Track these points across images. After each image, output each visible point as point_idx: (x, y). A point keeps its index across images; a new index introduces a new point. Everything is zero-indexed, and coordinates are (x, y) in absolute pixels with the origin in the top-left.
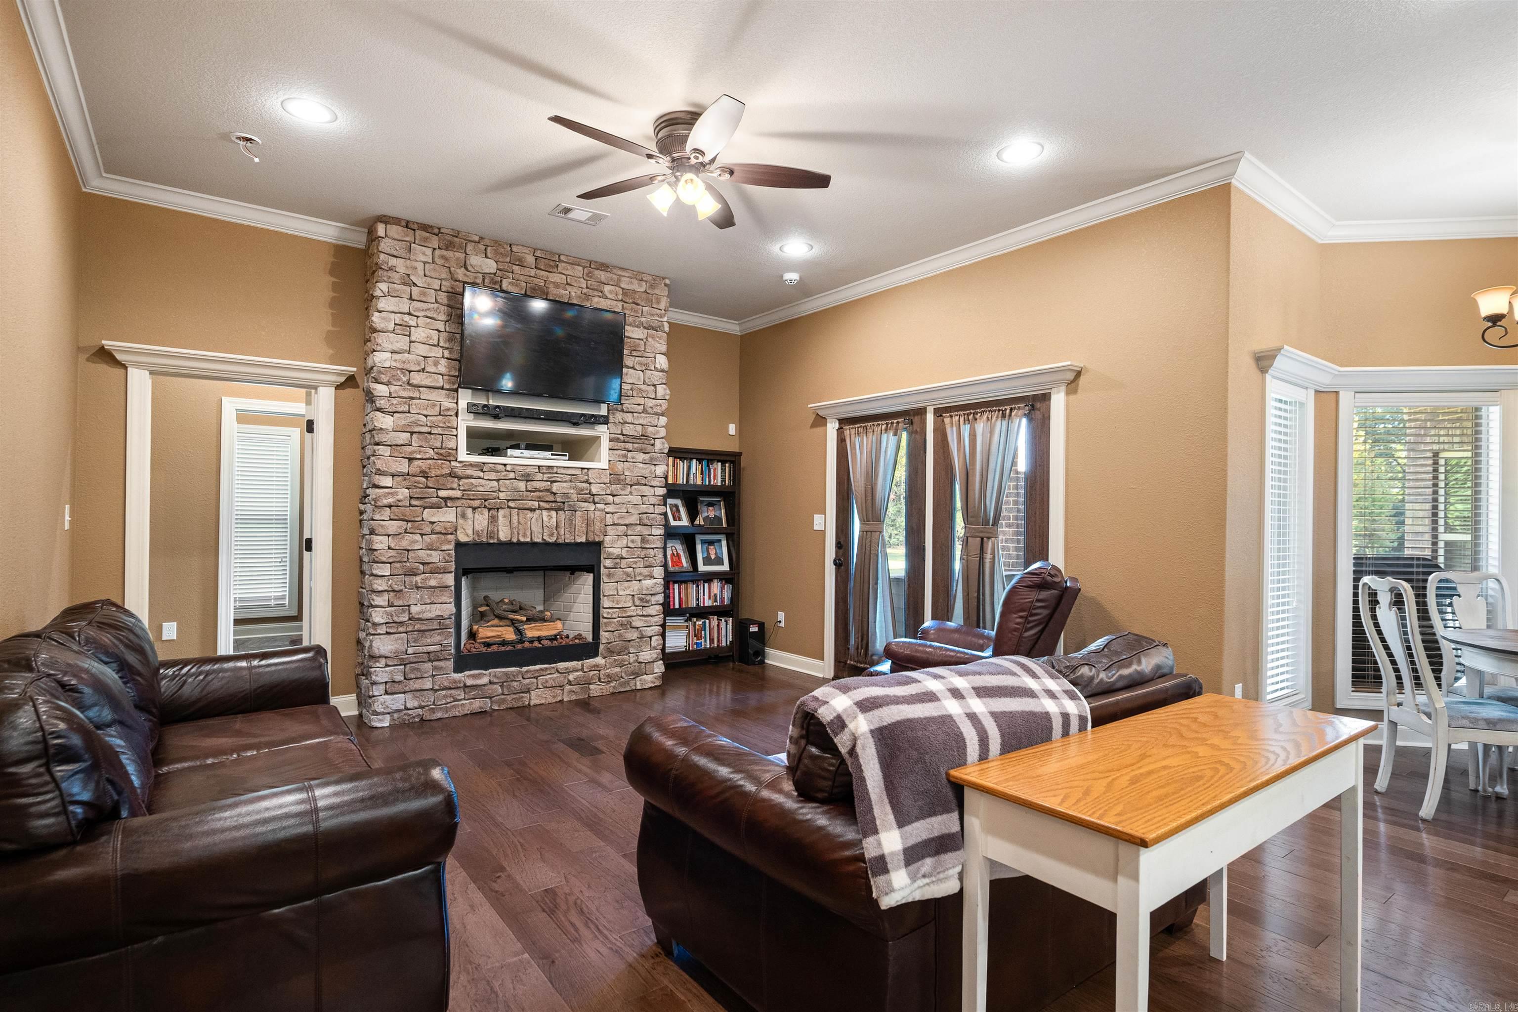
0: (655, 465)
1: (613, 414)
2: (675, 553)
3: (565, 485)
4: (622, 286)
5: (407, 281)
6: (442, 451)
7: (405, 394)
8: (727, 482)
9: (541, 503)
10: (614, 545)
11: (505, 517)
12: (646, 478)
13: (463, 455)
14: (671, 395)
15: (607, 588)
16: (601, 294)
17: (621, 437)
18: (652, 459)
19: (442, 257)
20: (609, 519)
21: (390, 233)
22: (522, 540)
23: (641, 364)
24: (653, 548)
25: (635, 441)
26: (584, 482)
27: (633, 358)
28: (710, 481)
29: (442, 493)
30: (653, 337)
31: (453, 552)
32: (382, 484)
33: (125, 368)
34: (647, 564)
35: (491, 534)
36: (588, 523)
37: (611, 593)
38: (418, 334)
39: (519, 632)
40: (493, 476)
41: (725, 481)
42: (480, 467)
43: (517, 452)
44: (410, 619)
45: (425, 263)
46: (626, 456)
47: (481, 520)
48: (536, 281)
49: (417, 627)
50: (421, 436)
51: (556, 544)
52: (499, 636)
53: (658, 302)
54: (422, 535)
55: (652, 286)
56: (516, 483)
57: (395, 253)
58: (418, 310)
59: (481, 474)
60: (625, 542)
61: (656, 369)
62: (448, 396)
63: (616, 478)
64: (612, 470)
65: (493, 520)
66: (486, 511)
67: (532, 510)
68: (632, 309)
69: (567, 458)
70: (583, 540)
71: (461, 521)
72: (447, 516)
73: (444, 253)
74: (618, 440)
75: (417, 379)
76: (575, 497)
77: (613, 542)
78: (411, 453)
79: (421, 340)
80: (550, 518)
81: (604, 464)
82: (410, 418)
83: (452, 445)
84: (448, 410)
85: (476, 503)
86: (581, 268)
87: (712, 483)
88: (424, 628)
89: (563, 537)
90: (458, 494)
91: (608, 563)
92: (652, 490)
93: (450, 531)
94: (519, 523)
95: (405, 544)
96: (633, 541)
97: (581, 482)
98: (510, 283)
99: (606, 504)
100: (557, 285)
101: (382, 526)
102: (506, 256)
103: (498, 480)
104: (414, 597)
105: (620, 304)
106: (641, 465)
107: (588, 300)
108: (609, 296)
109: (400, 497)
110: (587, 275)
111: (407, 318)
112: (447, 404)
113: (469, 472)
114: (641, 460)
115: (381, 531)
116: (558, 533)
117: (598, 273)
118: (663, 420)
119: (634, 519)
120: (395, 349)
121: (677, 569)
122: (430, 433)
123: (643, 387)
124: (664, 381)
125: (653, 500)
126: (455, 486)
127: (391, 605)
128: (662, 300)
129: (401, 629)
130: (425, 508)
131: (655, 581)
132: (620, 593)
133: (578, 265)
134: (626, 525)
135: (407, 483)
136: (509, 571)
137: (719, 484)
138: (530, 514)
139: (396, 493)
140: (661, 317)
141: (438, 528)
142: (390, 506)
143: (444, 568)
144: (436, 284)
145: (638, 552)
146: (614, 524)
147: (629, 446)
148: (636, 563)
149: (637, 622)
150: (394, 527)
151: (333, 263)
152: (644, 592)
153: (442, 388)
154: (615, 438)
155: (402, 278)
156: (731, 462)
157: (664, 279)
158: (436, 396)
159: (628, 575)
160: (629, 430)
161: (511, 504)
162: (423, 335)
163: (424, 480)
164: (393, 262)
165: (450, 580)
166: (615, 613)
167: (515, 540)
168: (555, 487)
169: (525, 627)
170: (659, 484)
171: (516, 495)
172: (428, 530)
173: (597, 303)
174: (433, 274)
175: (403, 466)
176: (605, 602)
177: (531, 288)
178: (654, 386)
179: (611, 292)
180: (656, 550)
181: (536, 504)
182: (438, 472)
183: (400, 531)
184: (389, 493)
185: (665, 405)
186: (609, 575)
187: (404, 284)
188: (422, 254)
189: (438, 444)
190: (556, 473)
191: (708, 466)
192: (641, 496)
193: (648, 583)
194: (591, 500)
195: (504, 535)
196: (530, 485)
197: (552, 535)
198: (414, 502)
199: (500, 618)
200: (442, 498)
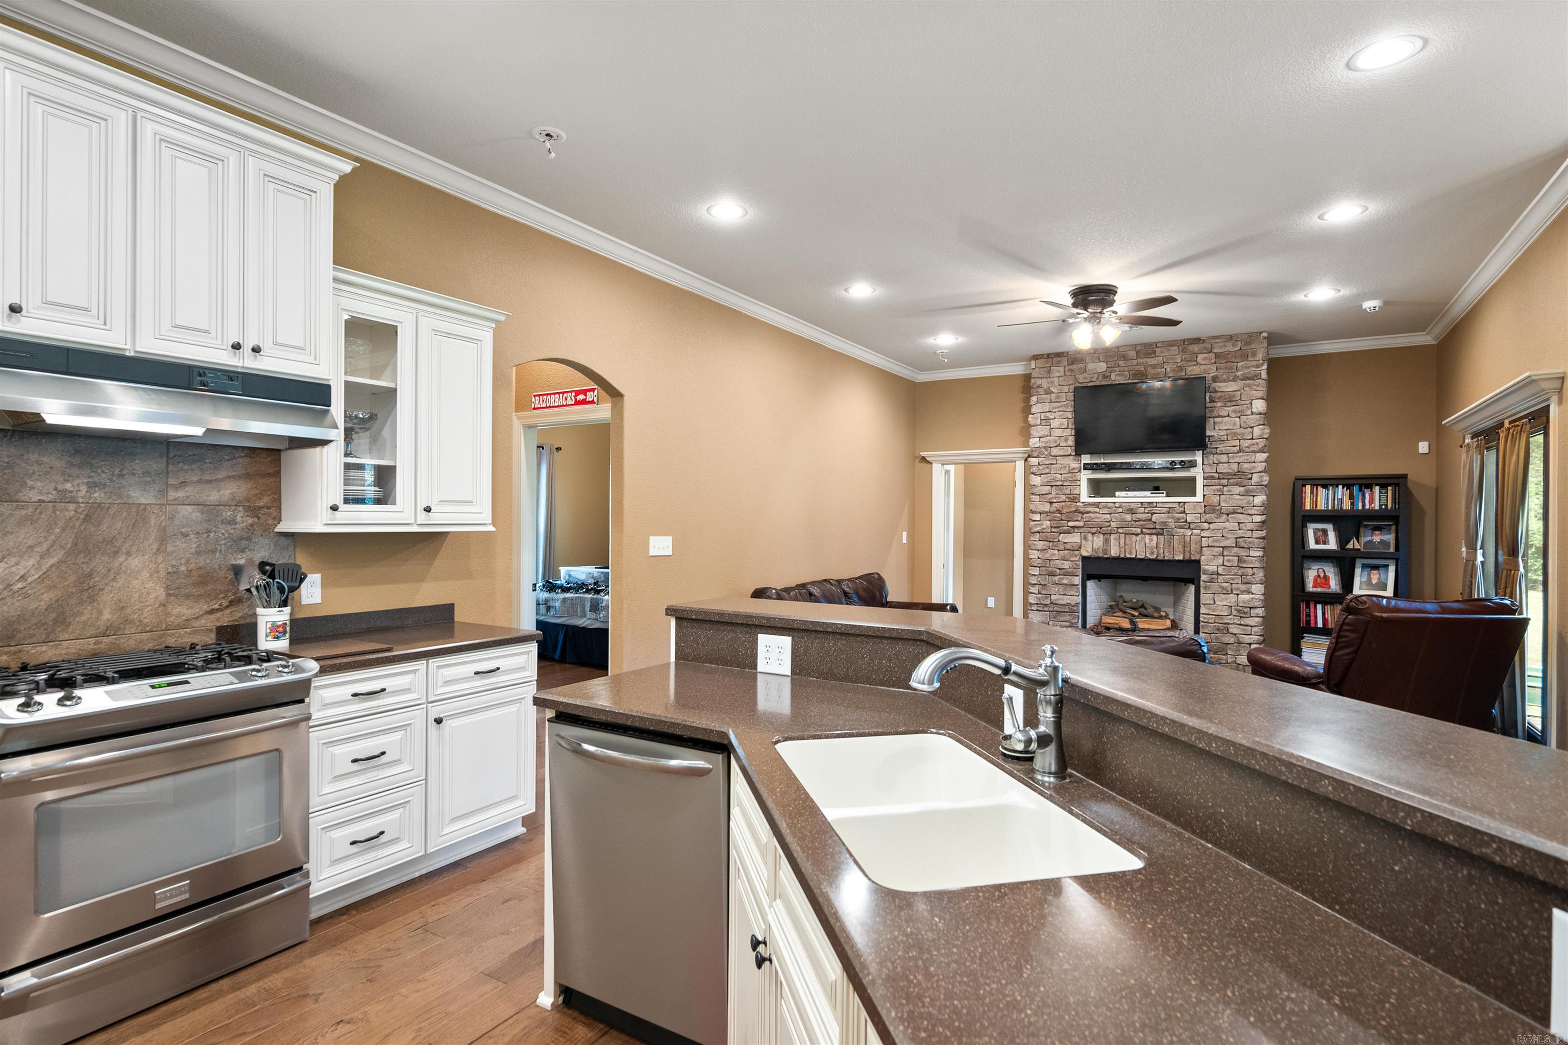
0: (1254, 496)
1: (1207, 457)
2: (1322, 575)
3: (1163, 515)
4: (1215, 351)
5: (1048, 392)
6: (1070, 496)
7: (1047, 462)
8: (1389, 506)
9: (1144, 530)
10: (1209, 564)
11: (1115, 539)
12: (1243, 508)
13: (1085, 497)
14: (1271, 433)
15: (1205, 598)
16: (1194, 363)
17: (1216, 475)
18: (1247, 491)
19: (1070, 370)
20: (1205, 542)
21: (1037, 365)
22: (1128, 556)
23: (1235, 411)
24: (1252, 568)
25: (1230, 477)
26: (1180, 513)
27: (1229, 409)
28: (1364, 505)
29: (1071, 524)
30: (1249, 386)
31: (1080, 563)
32: (1034, 519)
33: (931, 463)
34: (1245, 581)
35: (1105, 551)
36: (1185, 545)
37: (1208, 602)
38: (1055, 423)
39: (1132, 623)
40: (1106, 511)
41: (1386, 505)
42: (1097, 505)
43: (1123, 494)
44: (1051, 603)
45: (1059, 377)
46: (1220, 490)
47: (1098, 541)
48: (1137, 368)
49: (1055, 609)
50: (1057, 488)
51: (1155, 561)
52: (1117, 624)
53: (1254, 354)
54: (1058, 550)
55: (1248, 343)
56: (1123, 515)
57: (1041, 376)
58: (1054, 408)
59: (1097, 510)
60: (1221, 561)
61: (1252, 413)
62: (1075, 460)
63: (1210, 508)
64: (1207, 502)
65: (1107, 541)
66: (1101, 536)
67: (1137, 535)
68: (1226, 368)
69: (1165, 495)
70: (1181, 558)
71: (1083, 542)
72: (1075, 538)
73: (1071, 367)
74: (1212, 478)
75: (1055, 451)
76: (1172, 525)
77: (1208, 560)
78: (1050, 499)
79: (1057, 426)
80: (1152, 541)
81: (1199, 498)
82: (1050, 477)
83: (1076, 492)
84: (1074, 469)
85: (1094, 530)
86: (1176, 348)
87: (1367, 507)
88: (1059, 610)
89: (1162, 555)
90: (1081, 524)
91: (1203, 577)
92: (1250, 518)
93: (1076, 548)
94: (1125, 544)
95: (1047, 556)
96: (1229, 561)
97: (1177, 513)
98: (1117, 375)
99: (1202, 530)
100: (1154, 366)
101: (1034, 544)
102: (1115, 356)
103: (1110, 514)
104: (1055, 589)
105: (1214, 367)
106: (1238, 497)
107: (1182, 370)
108: (1203, 362)
109: (1044, 527)
110: (1182, 351)
111: (1048, 415)
112: (1074, 465)
113: (1088, 509)
114: (1237, 493)
115: (1033, 547)
116: (1158, 552)
117: (1191, 348)
118: (1263, 456)
119: (1230, 542)
120: (1040, 435)
121: (1319, 590)
122: (1062, 485)
123: (1242, 430)
124: (1261, 423)
125: (1250, 526)
126: (1079, 518)
127: (1040, 593)
128: (1258, 352)
129: (1046, 609)
130: (1060, 533)
131: (1253, 596)
132: (1217, 603)
133: (1174, 346)
134: (1223, 547)
135: (1049, 518)
136: (1145, 579)
137: (1377, 508)
138: (1134, 537)
139: (1042, 524)
140: (1258, 367)
141: (1068, 547)
142: (1039, 532)
143: (1072, 572)
144: (1066, 389)
145: (1234, 570)
146: (1208, 546)
147: (1225, 482)
148: (1233, 579)
149: (1234, 629)
150: (1040, 545)
151: (1023, 386)
152: (1241, 605)
153: (1070, 455)
154: (1209, 476)
155: (1045, 390)
156: (1397, 485)
157: (1261, 333)
158: (1066, 461)
159: (1223, 588)
160: (1223, 468)
161: (1120, 530)
162: (1058, 423)
163: (1059, 515)
164: (1039, 382)
165: (1077, 580)
166: (1212, 619)
167: (1122, 556)
168: (1154, 518)
169: (1137, 620)
170: (1256, 513)
171: (1124, 524)
172: (1062, 547)
173: (1191, 371)
174: (1064, 383)
175: (1047, 507)
176: (1203, 610)
177: (1133, 374)
178: (1252, 427)
179: (1204, 359)
180: (1254, 569)
181: (1139, 530)
182: (1068, 510)
183: (1044, 548)
184: (1037, 524)
185: (1262, 443)
186: (1205, 588)
187: (1047, 394)
188: (1058, 371)
189: (1068, 492)
190: (1156, 507)
191: (1360, 490)
192: (1239, 523)
193: (1245, 597)
194: (1187, 527)
195: (1114, 552)
196: (1135, 517)
197: (1152, 553)
198: (1053, 530)
199: (1124, 612)
200: (1071, 527)
